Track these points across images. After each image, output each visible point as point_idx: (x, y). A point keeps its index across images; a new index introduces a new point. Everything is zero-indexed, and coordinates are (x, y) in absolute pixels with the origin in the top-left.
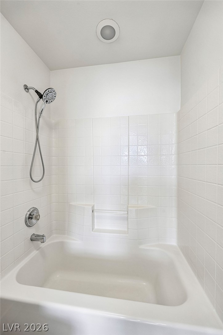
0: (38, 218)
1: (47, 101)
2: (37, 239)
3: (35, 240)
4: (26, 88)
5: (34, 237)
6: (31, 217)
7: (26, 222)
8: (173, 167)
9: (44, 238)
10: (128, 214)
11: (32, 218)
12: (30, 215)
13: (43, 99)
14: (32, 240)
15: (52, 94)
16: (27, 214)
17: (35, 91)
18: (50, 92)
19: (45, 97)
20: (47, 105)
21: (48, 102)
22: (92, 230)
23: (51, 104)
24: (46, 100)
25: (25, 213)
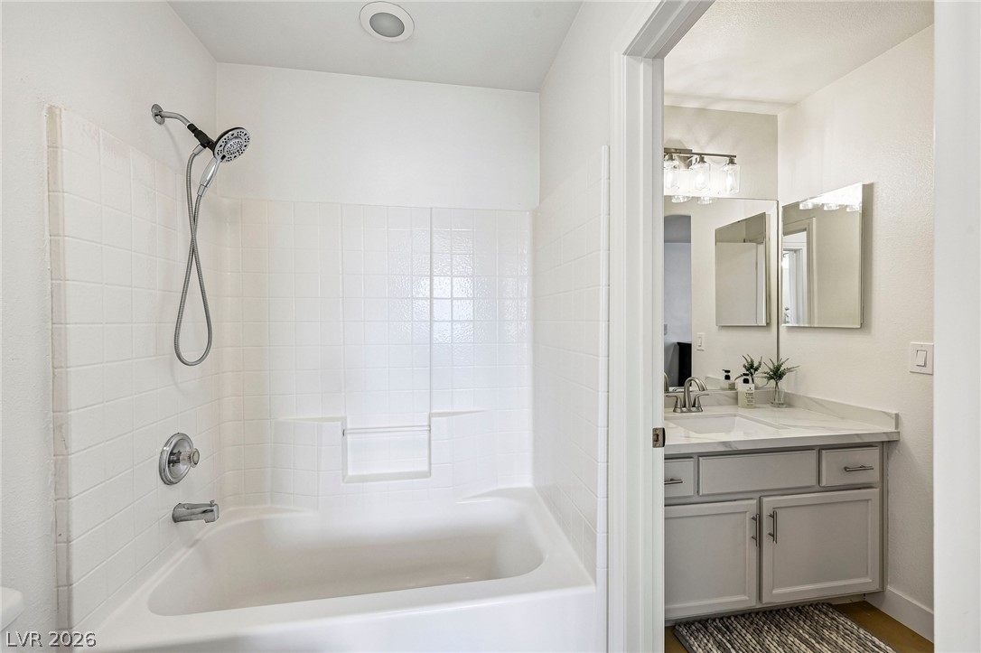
0: (196, 459)
1: (224, 157)
2: (194, 514)
3: (186, 518)
4: (159, 114)
5: (183, 511)
6: (175, 460)
7: (161, 472)
8: (524, 323)
9: (214, 508)
10: (430, 431)
11: (178, 461)
12: (172, 453)
13: (216, 151)
14: (176, 519)
15: (240, 140)
16: (163, 450)
17: (188, 127)
18: (236, 138)
19: (222, 148)
20: (224, 164)
21: (226, 159)
22: (343, 480)
23: (235, 161)
24: (221, 155)
25: (156, 450)
